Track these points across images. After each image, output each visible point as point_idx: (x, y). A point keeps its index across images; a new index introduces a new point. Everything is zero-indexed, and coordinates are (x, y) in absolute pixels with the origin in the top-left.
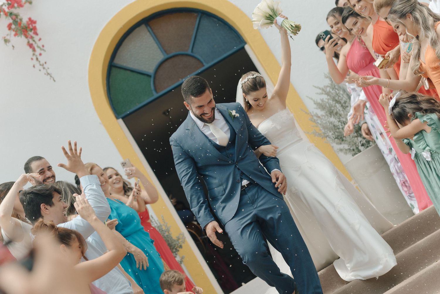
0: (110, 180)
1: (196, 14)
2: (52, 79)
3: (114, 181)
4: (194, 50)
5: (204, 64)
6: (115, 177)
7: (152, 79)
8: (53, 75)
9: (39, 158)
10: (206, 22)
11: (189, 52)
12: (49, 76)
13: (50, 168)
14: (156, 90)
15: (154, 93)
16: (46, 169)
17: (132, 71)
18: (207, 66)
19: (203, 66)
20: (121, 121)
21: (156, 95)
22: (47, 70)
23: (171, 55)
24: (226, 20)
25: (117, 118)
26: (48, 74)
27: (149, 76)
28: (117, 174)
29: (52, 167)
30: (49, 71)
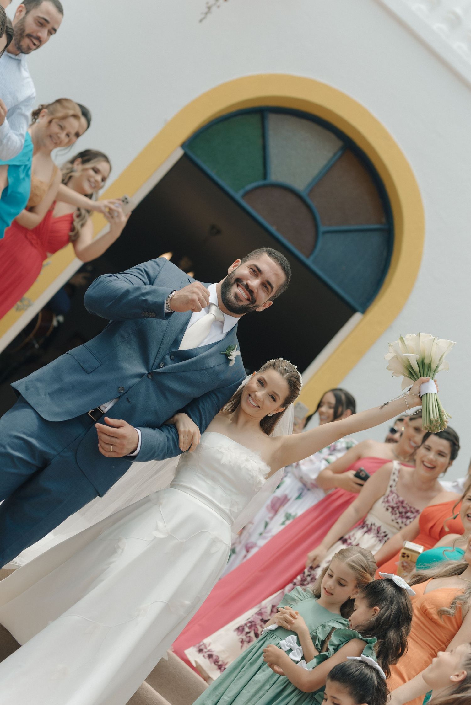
0: (92, 173)
1: (384, 220)
2: (203, 16)
3: (92, 180)
4: (328, 236)
5: (312, 258)
6: (99, 178)
7: (261, 183)
8: (209, 17)
9: (60, 9)
10: (376, 240)
11: (322, 229)
12: (206, 10)
13: (53, 30)
14: (246, 194)
15: (241, 192)
16: (49, 27)
17: (264, 148)
18: (309, 262)
19: (308, 257)
20: (180, 153)
21: (238, 196)
22: (215, 4)
23: (309, 201)
24: (391, 270)
25: (183, 146)
26: (209, 8)
27: (265, 175)
28: (104, 179)
29: (55, 33)
30: (214, 9)
